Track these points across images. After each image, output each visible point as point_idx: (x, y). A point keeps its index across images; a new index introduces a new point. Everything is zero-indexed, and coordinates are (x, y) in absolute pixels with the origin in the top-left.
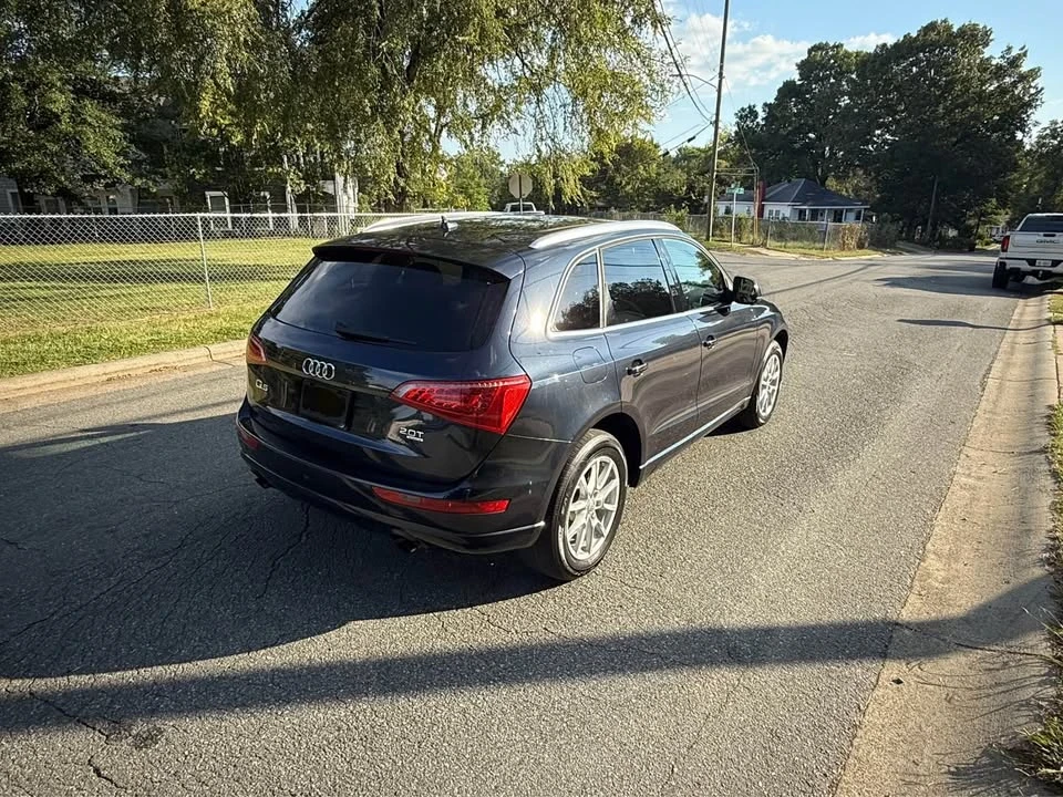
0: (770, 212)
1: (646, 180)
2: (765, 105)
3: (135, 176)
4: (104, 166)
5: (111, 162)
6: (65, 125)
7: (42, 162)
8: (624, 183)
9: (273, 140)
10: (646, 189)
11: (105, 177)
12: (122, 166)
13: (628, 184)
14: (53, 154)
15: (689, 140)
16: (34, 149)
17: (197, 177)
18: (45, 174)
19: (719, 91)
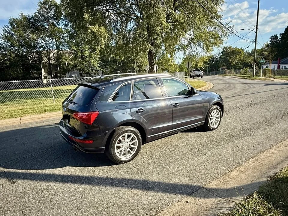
0: (282, 67)
1: (240, 60)
2: (281, 34)
3: (101, 68)
4: (95, 67)
5: (96, 66)
6: (87, 59)
7: (83, 67)
8: (232, 61)
9: (131, 58)
10: (240, 62)
11: (95, 69)
12: (99, 66)
13: (233, 61)
14: (85, 65)
15: (247, 48)
16: (81, 64)
17: (114, 68)
18: (84, 69)
19: (256, 32)
